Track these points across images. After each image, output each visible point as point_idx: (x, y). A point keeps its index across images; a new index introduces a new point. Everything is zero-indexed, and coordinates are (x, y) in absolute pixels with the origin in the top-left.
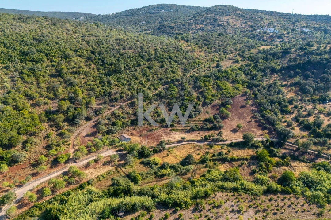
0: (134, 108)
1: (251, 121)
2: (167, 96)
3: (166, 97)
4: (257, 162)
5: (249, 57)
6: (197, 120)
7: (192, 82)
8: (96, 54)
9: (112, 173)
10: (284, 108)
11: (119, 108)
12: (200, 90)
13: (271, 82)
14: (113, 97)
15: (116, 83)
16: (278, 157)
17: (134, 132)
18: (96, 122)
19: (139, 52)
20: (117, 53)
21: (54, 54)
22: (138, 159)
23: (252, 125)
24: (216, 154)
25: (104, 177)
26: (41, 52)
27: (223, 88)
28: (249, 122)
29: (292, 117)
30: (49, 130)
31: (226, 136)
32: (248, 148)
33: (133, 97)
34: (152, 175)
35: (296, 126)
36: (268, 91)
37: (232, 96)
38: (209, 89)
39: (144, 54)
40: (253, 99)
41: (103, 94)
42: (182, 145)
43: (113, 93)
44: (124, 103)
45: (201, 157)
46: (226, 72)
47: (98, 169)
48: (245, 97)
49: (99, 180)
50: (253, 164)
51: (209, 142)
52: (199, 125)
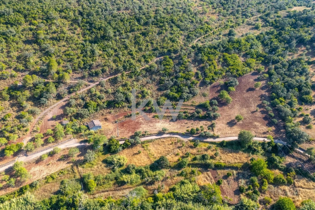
0: (116, 85)
1: (257, 111)
2: (159, 72)
3: (157, 72)
4: (249, 174)
5: (274, 22)
6: (189, 104)
7: (193, 54)
8: (85, 16)
9: (66, 172)
10: (304, 96)
11: (97, 85)
12: (202, 65)
13: (295, 57)
14: (94, 70)
15: (101, 52)
16: (280, 169)
17: (109, 117)
18: (67, 102)
19: (136, 14)
20: (109, 15)
21: (33, 16)
22: (102, 154)
23: (256, 117)
24: (198, 157)
25: (53, 178)
26: (19, 12)
27: (230, 64)
28: (253, 112)
29: (312, 109)
30: (9, 111)
31: (219, 130)
32: (243, 151)
33: (117, 71)
34: (112, 180)
36: (289, 70)
37: (240, 75)
38: (213, 63)
39: (141, 16)
40: (266, 79)
41: (82, 66)
42: (162, 138)
43: (95, 64)
44: (105, 78)
45: (179, 160)
46: (238, 42)
47: (50, 166)
48: (257, 77)
49: (47, 182)
50: (244, 177)
51: (196, 137)
52: (191, 111)
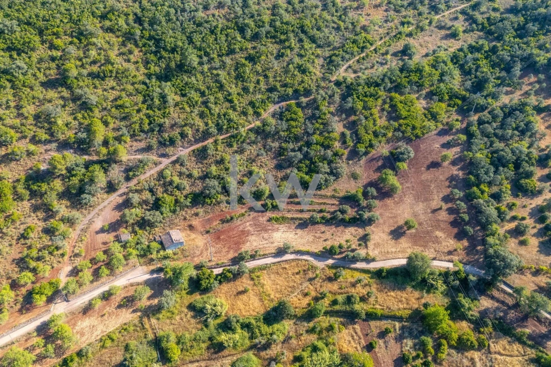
0: (205, 161)
1: (440, 209)
2: (278, 132)
3: (275, 135)
4: (420, 329)
5: (485, 22)
6: (329, 194)
7: (337, 98)
8: (146, 25)
9: (132, 328)
10: (523, 181)
11: (174, 163)
12: (353, 118)
13: (516, 97)
14: (167, 135)
15: (178, 98)
16: (470, 321)
17: (195, 222)
18: (125, 197)
19: (237, 17)
20: (189, 21)
21: (55, 30)
22: (187, 293)
23: (438, 220)
24: (340, 298)
25: (113, 340)
26: (29, 24)
27: (402, 115)
28: (434, 211)
29: (533, 206)
30: (31, 219)
31: (377, 245)
32: (413, 287)
33: (206, 135)
34: (204, 342)
35: (534, 235)
36: (503, 126)
37: (417, 137)
38: (371, 115)
39: (246, 21)
40: (461, 144)
41: (146, 127)
42: (283, 261)
43: (167, 122)
44: (187, 148)
45: (309, 305)
46: (419, 70)
47: (105, 317)
48: (448, 138)
49: (103, 347)
50: (412, 336)
51: (338, 259)
52: (331, 206)
